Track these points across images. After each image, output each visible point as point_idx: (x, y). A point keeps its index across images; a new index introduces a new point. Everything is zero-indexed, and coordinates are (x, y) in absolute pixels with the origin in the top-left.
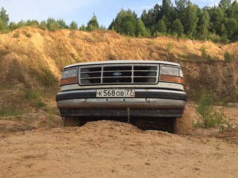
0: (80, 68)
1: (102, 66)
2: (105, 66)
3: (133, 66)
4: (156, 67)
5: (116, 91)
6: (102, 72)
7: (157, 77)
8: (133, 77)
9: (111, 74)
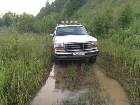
0: (64, 44)
1: (73, 43)
2: (74, 43)
3: (83, 43)
4: (91, 43)
5: (79, 53)
6: (73, 45)
7: (91, 46)
8: (83, 47)
9: (76, 46)
